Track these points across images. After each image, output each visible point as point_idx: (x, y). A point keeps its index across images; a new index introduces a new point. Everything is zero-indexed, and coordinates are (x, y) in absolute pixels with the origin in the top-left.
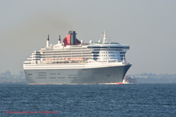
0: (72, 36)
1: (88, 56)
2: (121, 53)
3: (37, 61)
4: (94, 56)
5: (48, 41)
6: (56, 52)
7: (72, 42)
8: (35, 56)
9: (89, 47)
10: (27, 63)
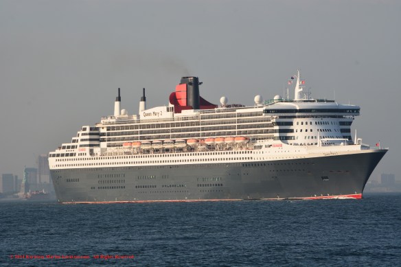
0: (191, 88)
1: (256, 132)
2: (342, 124)
3: (91, 148)
4: (280, 131)
5: (117, 104)
6: (149, 126)
7: (191, 104)
8: (88, 137)
9: (267, 111)
10: (63, 155)
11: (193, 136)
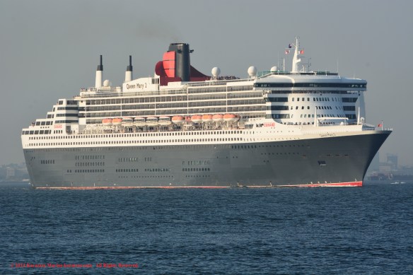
0: (181, 56)
1: (248, 109)
2: (345, 100)
3: (68, 124)
4: (273, 108)
5: (98, 73)
6: (132, 100)
7: (180, 74)
8: (64, 112)
9: (258, 85)
10: (37, 132)
11: (180, 112)
